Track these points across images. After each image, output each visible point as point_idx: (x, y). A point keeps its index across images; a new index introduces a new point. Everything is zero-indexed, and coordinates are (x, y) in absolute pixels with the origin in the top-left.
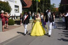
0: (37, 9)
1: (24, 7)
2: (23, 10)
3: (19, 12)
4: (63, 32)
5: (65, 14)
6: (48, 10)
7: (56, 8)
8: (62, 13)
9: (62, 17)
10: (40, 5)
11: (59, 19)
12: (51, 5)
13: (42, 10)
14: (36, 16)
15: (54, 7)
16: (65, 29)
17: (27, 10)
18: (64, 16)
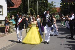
0: (29, 10)
1: (11, 7)
2: (9, 12)
3: (2, 15)
4: (68, 42)
5: (69, 17)
6: (46, 12)
7: (56, 8)
8: (65, 15)
9: (65, 21)
10: (33, 4)
11: (60, 24)
12: (49, 4)
13: (36, 11)
14: (27, 20)
15: (53, 7)
16: (70, 38)
17: (15, 11)
18: (67, 19)
